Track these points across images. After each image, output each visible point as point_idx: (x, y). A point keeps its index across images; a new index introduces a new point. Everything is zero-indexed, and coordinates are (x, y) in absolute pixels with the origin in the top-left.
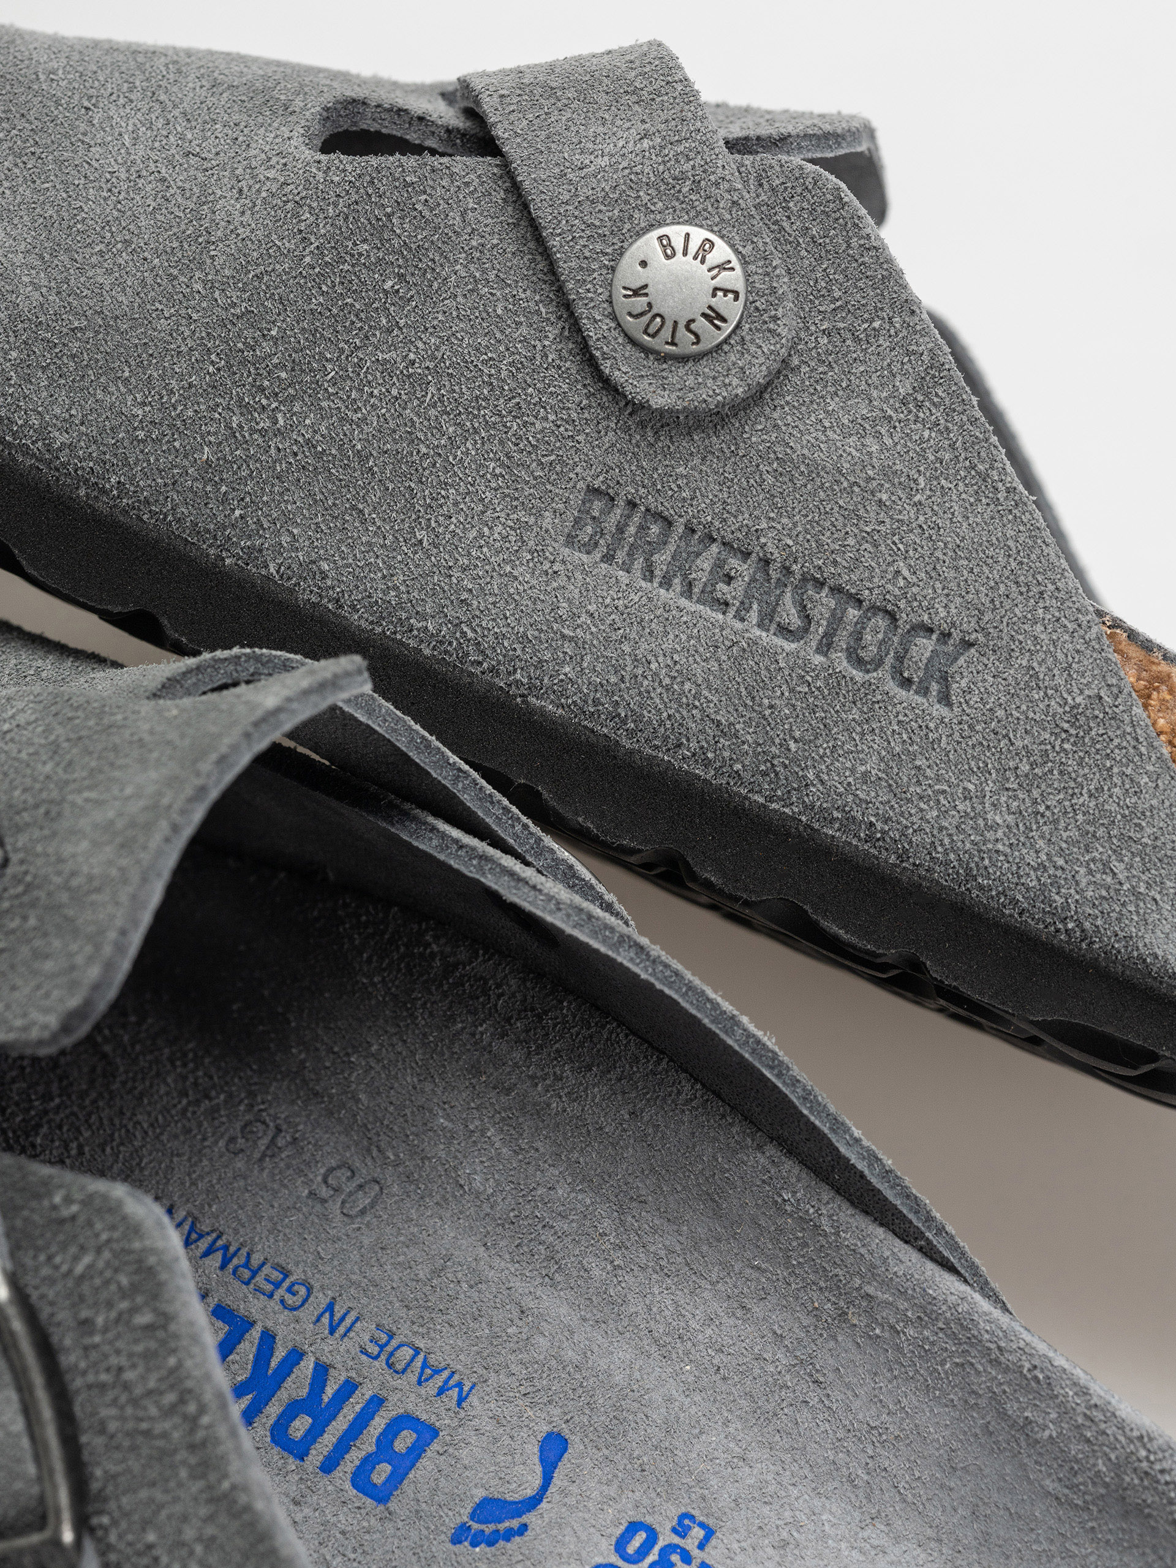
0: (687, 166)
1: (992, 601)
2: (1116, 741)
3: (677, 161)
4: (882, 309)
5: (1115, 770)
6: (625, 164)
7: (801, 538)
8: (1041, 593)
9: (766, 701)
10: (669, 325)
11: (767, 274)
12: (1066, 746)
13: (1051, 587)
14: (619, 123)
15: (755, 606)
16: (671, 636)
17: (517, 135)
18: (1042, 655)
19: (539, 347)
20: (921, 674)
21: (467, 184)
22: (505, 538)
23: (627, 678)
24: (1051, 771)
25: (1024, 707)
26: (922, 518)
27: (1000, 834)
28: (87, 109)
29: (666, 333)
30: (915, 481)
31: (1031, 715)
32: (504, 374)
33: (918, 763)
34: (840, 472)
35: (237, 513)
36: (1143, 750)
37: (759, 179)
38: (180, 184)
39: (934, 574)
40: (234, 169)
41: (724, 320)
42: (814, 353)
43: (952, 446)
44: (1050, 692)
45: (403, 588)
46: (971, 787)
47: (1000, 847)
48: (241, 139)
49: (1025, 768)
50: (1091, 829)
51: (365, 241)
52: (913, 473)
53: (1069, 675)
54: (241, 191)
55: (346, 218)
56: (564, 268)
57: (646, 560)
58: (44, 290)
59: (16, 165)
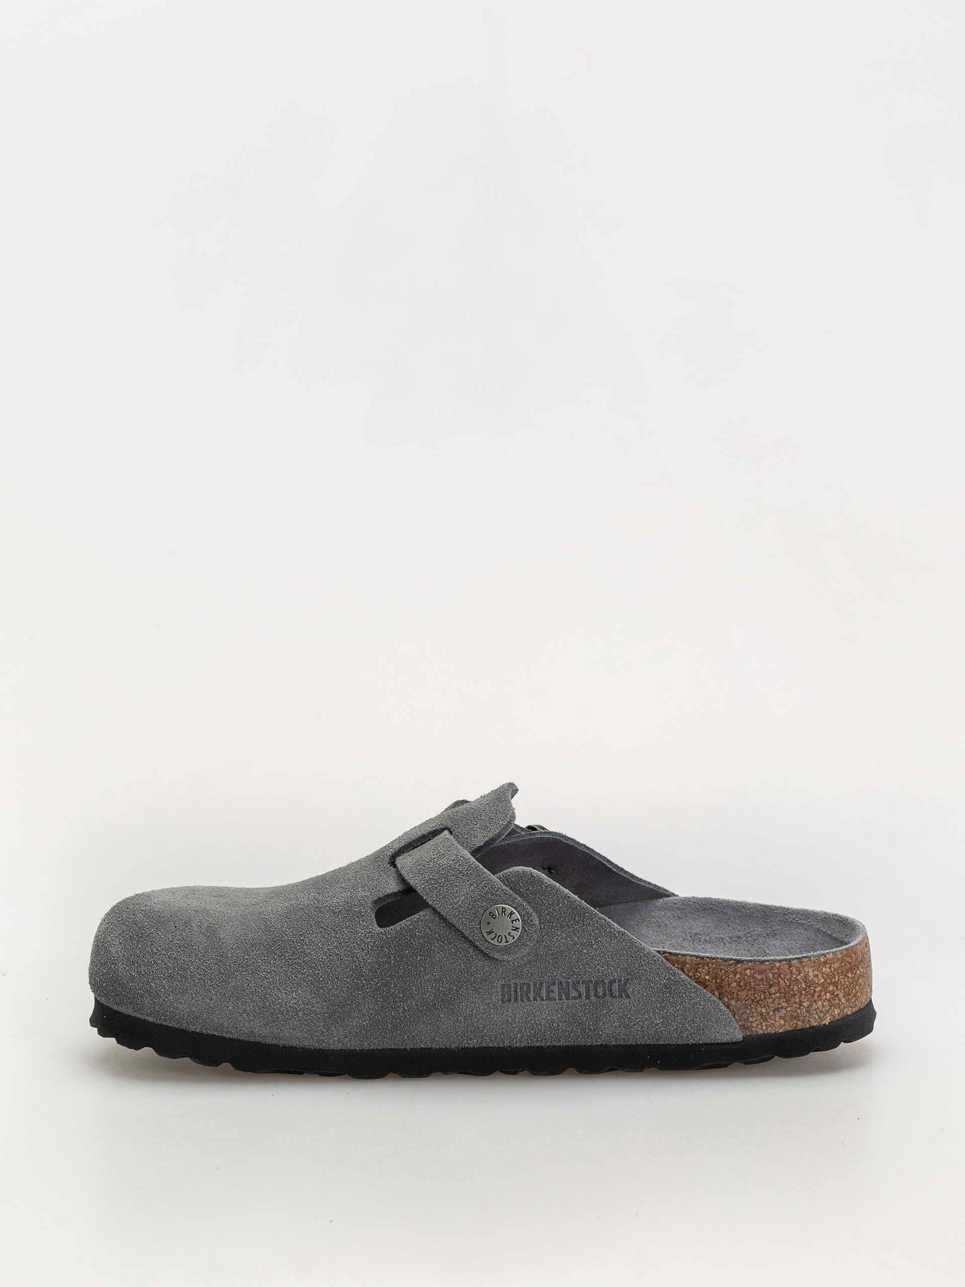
0: (487, 889)
1: (628, 965)
2: (680, 988)
3: (483, 889)
4: (560, 900)
5: (684, 995)
6: (469, 896)
7: (567, 972)
8: (641, 957)
9: (578, 1018)
10: (504, 937)
11: (524, 909)
12: (667, 995)
13: (643, 954)
14: (461, 884)
15: (563, 994)
16: (543, 1013)
17: (434, 901)
18: (649, 974)
19: (469, 956)
20: (618, 993)
21: (427, 920)
22: (484, 1009)
23: (537, 1030)
24: (666, 1003)
25: (651, 990)
26: (598, 952)
27: (660, 1025)
28: (303, 940)
29: (504, 940)
30: (591, 942)
31: (654, 991)
32: (463, 967)
33: (628, 1016)
34: (570, 950)
35: (406, 1037)
36: (689, 987)
37: (507, 880)
38: (343, 953)
39: (609, 966)
40: (357, 943)
41: (518, 929)
42: (547, 921)
43: (597, 928)
44: (656, 982)
45: (462, 1035)
46: (646, 1016)
47: (662, 1029)
48: (353, 931)
49: (659, 1005)
50: (685, 1014)
51: (406, 950)
52: (590, 941)
53: (659, 976)
54: (362, 949)
55: (398, 946)
56: (467, 933)
57: (526, 996)
58: (321, 1003)
59: (293, 968)
